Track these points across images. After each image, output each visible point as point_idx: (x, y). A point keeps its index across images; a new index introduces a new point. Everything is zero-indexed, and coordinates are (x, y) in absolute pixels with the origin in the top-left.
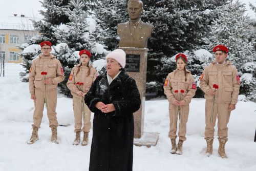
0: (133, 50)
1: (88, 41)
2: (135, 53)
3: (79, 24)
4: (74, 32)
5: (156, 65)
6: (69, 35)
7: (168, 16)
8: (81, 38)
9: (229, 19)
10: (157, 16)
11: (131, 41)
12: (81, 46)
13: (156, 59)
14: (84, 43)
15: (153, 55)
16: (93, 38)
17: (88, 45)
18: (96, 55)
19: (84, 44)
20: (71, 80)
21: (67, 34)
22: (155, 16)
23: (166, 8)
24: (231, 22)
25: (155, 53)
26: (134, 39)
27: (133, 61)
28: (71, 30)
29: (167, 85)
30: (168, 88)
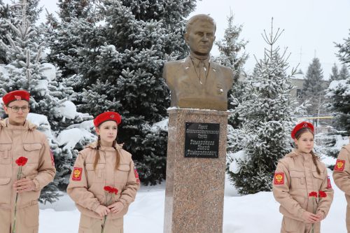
0: (206, 115)
1: (48, 94)
2: (209, 121)
3: (31, 64)
4: (24, 79)
5: (134, 136)
6: (11, 83)
7: (156, 61)
8: (36, 89)
9: (271, 69)
10: (139, 62)
11: (203, 96)
12: (35, 104)
13: (135, 127)
14: (42, 98)
15: (130, 121)
16: (55, 90)
17: (48, 102)
18: (64, 120)
19: (41, 101)
20: (79, 179)
21: (7, 81)
22: (136, 61)
23: (154, 49)
24: (274, 74)
25: (133, 118)
26: (207, 93)
27: (206, 136)
28: (16, 73)
29: (282, 182)
30: (285, 188)
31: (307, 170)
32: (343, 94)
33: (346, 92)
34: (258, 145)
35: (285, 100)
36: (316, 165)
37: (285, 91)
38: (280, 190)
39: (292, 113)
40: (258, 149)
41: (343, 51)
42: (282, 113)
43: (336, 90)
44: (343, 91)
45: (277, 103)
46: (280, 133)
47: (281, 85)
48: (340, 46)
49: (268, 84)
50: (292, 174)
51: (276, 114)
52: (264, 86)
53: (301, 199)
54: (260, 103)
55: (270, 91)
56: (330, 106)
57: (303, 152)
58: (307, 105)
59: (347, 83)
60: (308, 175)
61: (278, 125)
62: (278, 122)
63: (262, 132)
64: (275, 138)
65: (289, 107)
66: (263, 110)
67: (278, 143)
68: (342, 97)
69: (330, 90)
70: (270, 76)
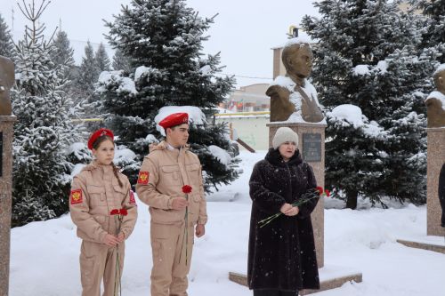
9: (36, 56)
29: (80, 201)
30: (84, 207)
31: (107, 184)
32: (118, 90)
33: (120, 87)
34: (23, 160)
35: (58, 98)
36: (117, 177)
37: (57, 87)
38: (79, 210)
39: (66, 117)
40: (23, 166)
41: (114, 32)
42: (54, 116)
43: (108, 83)
44: (117, 86)
45: (46, 103)
46: (53, 143)
47: (51, 78)
48: (110, 25)
49: (32, 77)
50: (91, 189)
51: (46, 117)
52: (26, 79)
53: (102, 218)
54: (23, 102)
55: (36, 86)
56: (99, 105)
57: (102, 164)
58: (85, 105)
59: (121, 76)
60: (109, 190)
61: (49, 132)
62: (50, 128)
63: (28, 141)
64: (46, 149)
65: (64, 108)
66: (27, 112)
67: (50, 156)
68: (116, 93)
69: (101, 85)
70: (34, 65)
